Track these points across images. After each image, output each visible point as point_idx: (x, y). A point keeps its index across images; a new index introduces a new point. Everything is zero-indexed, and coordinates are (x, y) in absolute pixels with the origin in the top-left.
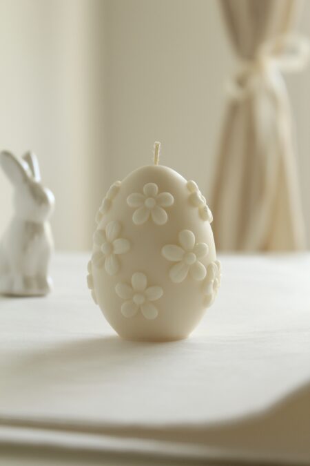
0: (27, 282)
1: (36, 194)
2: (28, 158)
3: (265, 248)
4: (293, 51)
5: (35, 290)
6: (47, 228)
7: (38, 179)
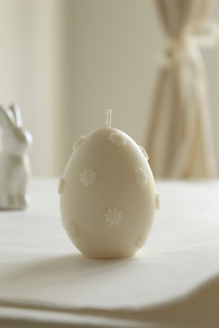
0: (11, 199)
1: (18, 135)
2: (12, 109)
3: (186, 176)
4: (207, 32)
5: (16, 205)
6: (26, 160)
7: (19, 123)
